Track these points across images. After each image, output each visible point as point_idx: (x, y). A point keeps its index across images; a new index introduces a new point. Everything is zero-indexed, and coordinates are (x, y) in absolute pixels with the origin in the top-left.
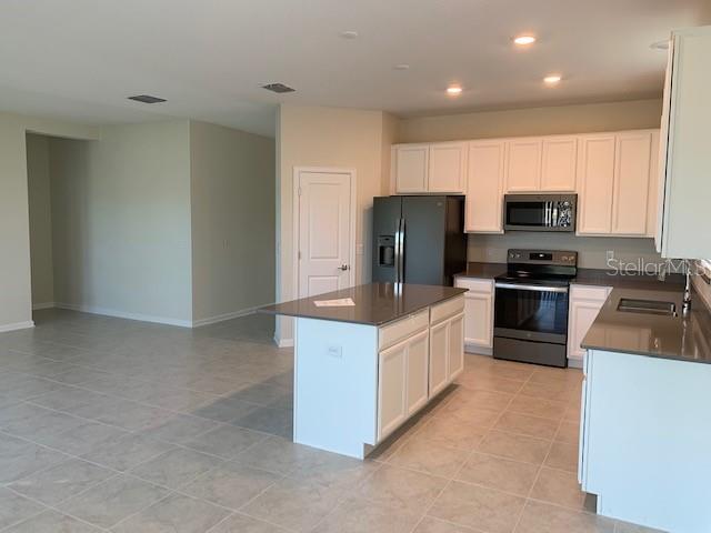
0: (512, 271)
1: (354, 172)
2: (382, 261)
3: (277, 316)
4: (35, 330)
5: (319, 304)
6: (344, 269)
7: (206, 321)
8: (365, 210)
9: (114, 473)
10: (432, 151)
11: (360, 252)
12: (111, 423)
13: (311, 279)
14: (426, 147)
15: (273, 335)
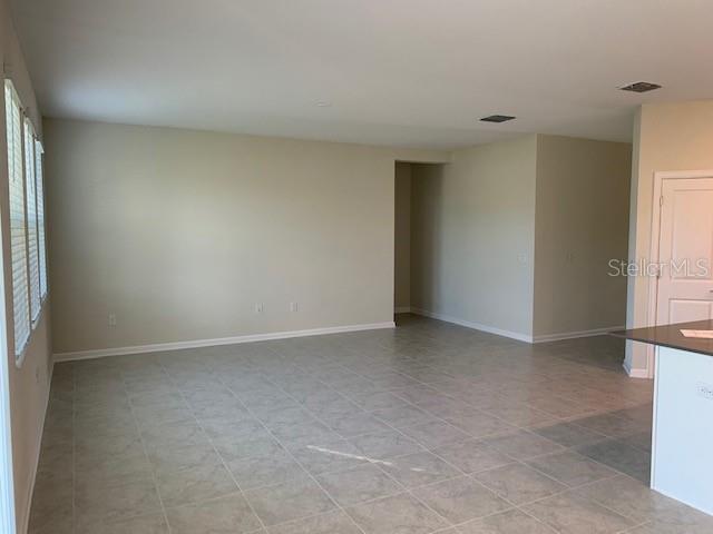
3: (628, 341)
4: (396, 330)
5: (687, 333)
7: (547, 338)
9: (460, 473)
12: (458, 425)
13: (673, 302)
15: (622, 362)
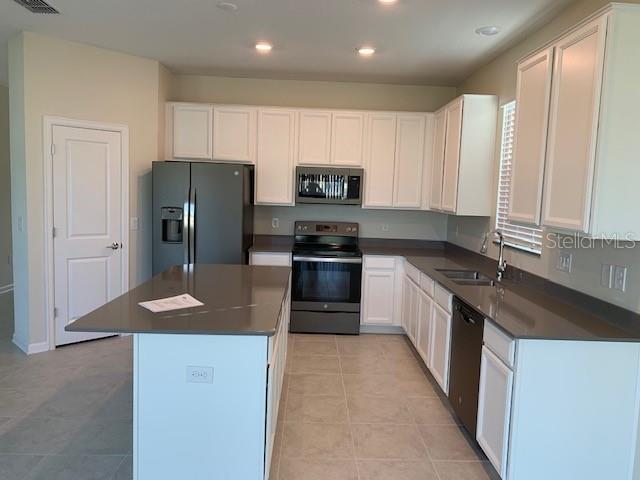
0: (308, 244)
1: (125, 130)
2: (165, 238)
6: (115, 247)
8: (139, 177)
10: (217, 113)
11: (134, 226)
13: (71, 261)
14: (209, 108)
15: (11, 336)
